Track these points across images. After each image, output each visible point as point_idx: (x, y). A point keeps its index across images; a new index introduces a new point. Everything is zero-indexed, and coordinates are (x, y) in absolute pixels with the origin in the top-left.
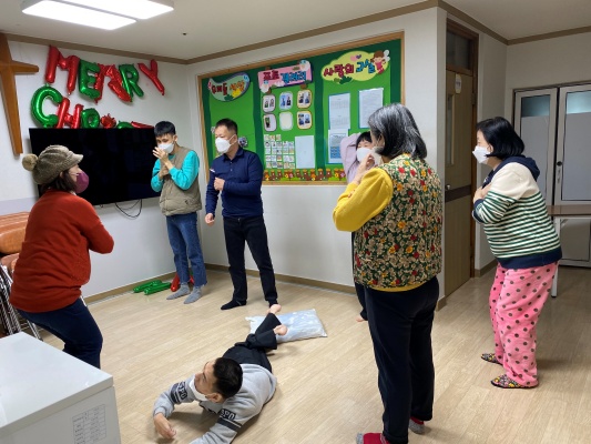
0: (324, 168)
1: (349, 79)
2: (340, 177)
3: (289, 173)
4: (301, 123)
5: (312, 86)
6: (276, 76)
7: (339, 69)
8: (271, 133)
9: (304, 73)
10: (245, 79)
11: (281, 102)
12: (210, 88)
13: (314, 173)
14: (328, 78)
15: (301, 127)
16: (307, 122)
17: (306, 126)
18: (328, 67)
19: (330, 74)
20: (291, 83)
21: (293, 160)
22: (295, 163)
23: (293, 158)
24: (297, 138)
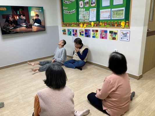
0: (99, 21)
2: (105, 25)
3: (87, 23)
4: (92, 4)
8: (82, 8)
13: (96, 23)
15: (92, 5)
16: (94, 3)
17: (94, 5)
21: (88, 18)
22: (89, 19)
23: (88, 17)
24: (90, 9)
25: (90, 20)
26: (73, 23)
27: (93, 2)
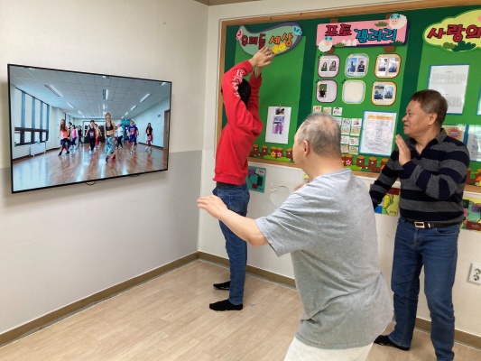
1: (471, 46)
3: (345, 159)
4: (378, 97)
5: (404, 50)
6: (346, 31)
7: (455, 30)
8: (325, 104)
9: (394, 32)
10: (296, 31)
11: (348, 66)
12: (239, 38)
14: (434, 41)
15: (377, 102)
16: (389, 96)
18: (437, 26)
19: (439, 36)
20: (369, 43)
21: (356, 143)
22: (359, 146)
23: (356, 140)
24: (367, 114)
25: (362, 151)
26: (277, 151)
27: (383, 93)
